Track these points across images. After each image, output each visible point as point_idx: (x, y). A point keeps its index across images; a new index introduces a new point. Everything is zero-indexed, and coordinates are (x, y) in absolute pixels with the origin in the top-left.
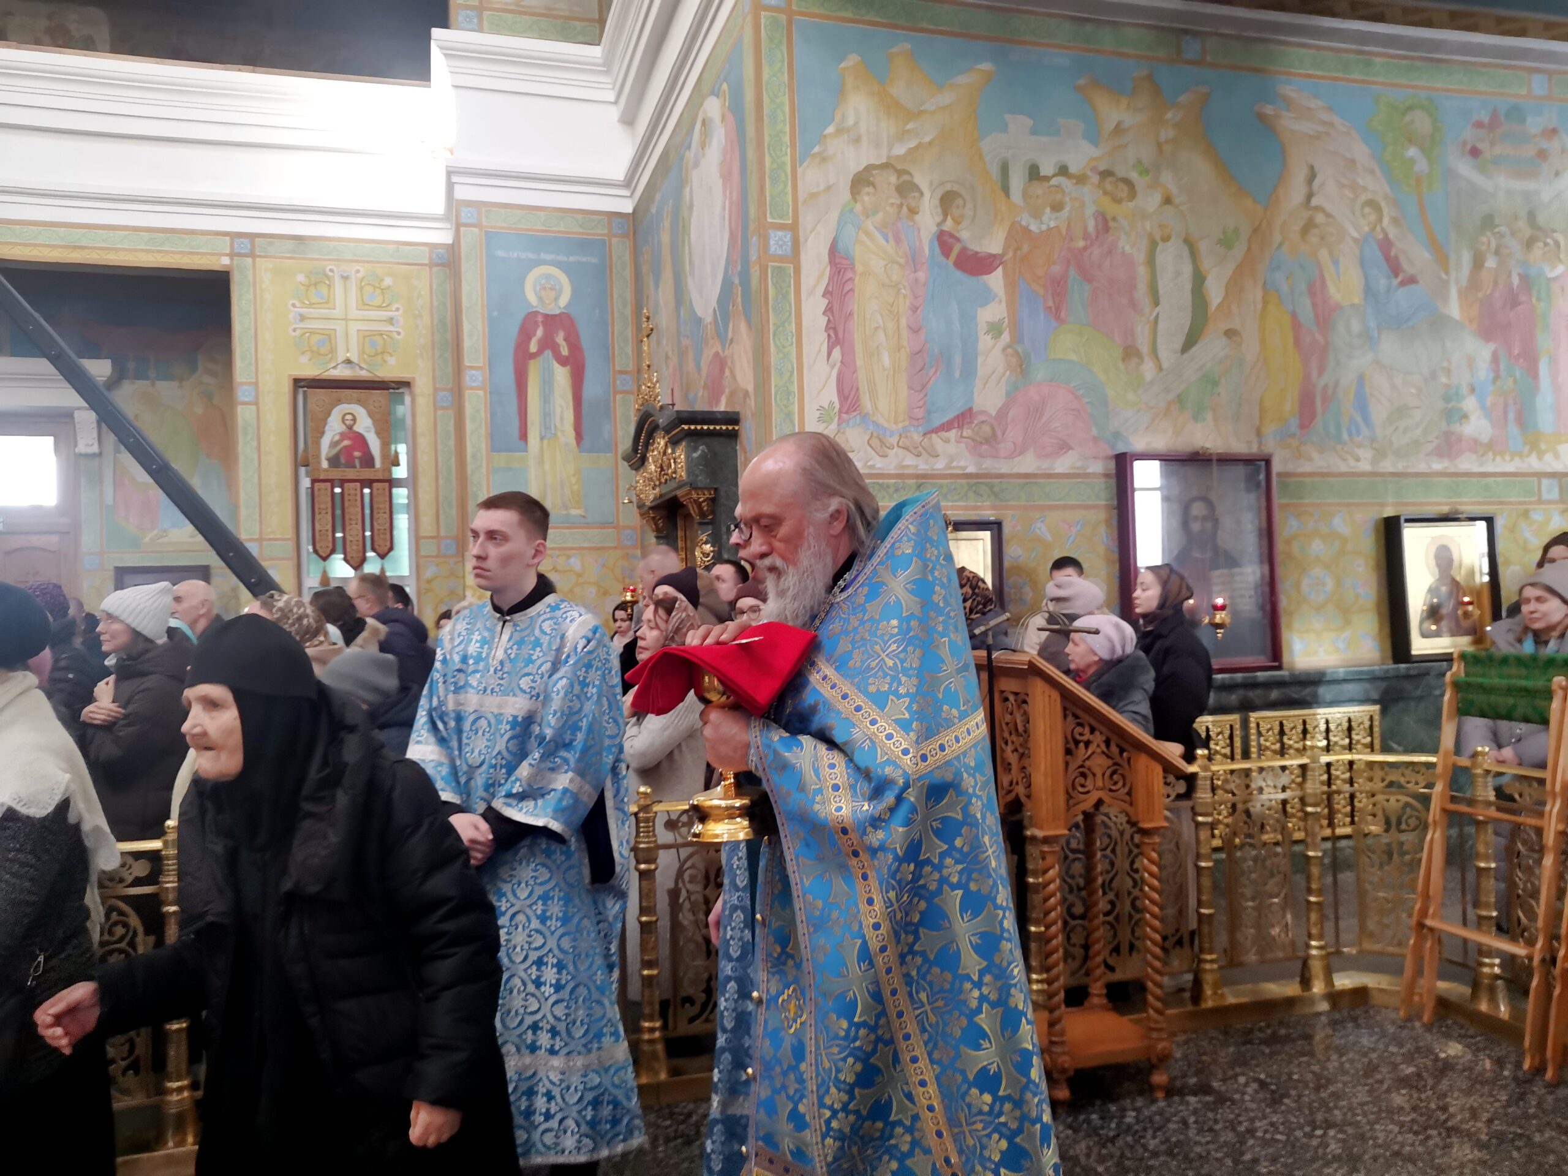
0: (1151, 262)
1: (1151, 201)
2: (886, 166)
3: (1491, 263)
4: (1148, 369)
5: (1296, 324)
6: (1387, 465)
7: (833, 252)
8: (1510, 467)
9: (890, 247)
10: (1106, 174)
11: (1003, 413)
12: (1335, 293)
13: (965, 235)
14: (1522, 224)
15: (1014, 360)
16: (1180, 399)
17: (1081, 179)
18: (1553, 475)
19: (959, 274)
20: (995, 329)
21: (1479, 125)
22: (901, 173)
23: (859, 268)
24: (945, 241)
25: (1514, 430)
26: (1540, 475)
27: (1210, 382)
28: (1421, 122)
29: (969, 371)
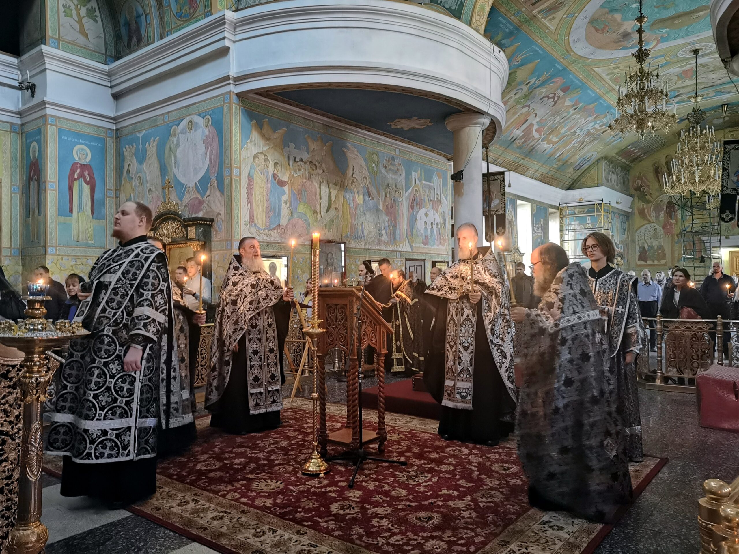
0: (320, 188)
1: (320, 171)
2: (262, 153)
3: (388, 196)
4: (319, 216)
5: (350, 208)
6: (367, 247)
7: (249, 176)
8: (391, 249)
9: (262, 176)
10: (311, 162)
11: (287, 225)
12: (358, 201)
13: (279, 175)
14: (394, 187)
15: (290, 212)
16: (325, 226)
17: (305, 163)
18: (399, 251)
19: (277, 186)
20: (286, 202)
21: (386, 160)
22: (265, 155)
23: (255, 182)
24: (275, 176)
25: (392, 239)
26: (397, 251)
27: (332, 221)
28: (375, 157)
29: (280, 214)
